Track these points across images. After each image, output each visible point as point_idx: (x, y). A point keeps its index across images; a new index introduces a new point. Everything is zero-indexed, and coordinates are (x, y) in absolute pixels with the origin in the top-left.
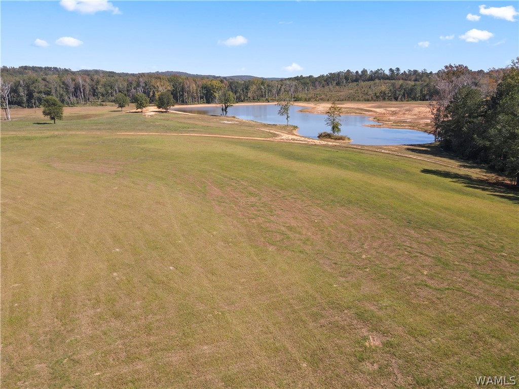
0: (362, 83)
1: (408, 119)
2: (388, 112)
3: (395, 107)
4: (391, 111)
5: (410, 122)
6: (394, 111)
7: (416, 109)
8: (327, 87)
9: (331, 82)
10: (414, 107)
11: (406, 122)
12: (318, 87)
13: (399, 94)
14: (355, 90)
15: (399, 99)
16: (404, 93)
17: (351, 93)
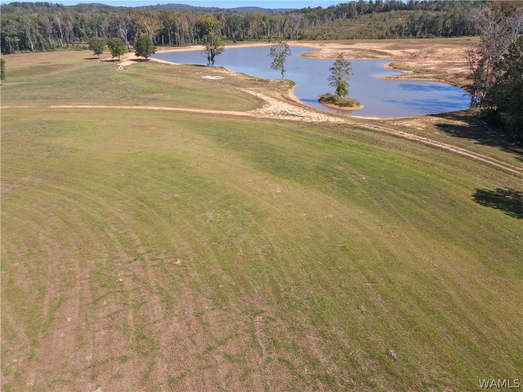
0: (376, 15)
1: (431, 66)
2: (406, 55)
3: (415, 48)
4: (410, 53)
5: (435, 72)
6: (413, 54)
7: (440, 50)
8: (336, 20)
9: (341, 15)
10: (438, 48)
11: (430, 71)
12: (327, 20)
13: (418, 28)
14: (368, 23)
15: (418, 35)
16: (423, 27)
17: (364, 27)
